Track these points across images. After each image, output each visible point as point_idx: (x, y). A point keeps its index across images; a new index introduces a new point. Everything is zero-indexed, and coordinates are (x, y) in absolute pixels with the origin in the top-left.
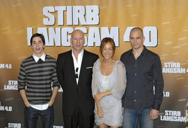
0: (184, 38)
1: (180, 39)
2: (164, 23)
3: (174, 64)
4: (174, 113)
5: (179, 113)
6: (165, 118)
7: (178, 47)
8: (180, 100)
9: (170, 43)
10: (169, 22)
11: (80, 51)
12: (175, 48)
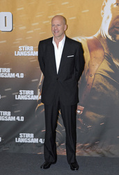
0: (37, 24)
1: (33, 24)
2: (18, 9)
3: (27, 48)
4: (28, 92)
5: (32, 92)
6: (20, 98)
7: (32, 31)
8: (33, 81)
9: (24, 28)
10: (23, 8)
11: (60, 37)
12: (28, 32)
